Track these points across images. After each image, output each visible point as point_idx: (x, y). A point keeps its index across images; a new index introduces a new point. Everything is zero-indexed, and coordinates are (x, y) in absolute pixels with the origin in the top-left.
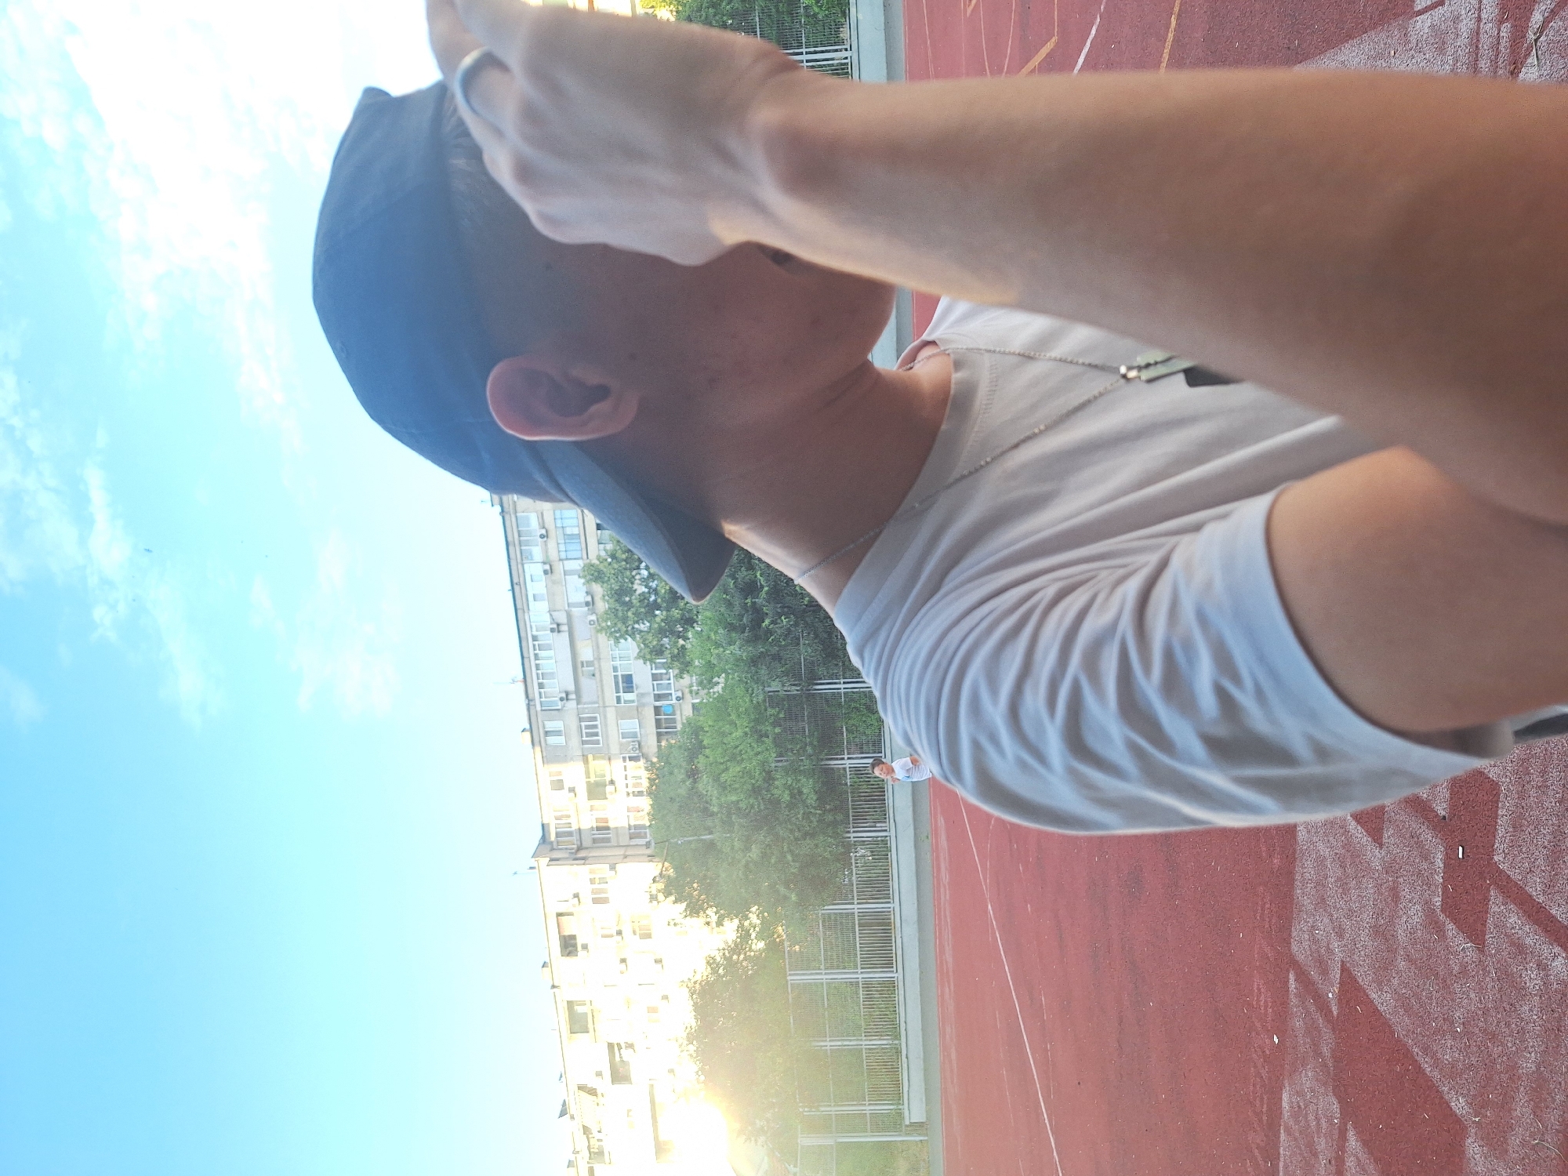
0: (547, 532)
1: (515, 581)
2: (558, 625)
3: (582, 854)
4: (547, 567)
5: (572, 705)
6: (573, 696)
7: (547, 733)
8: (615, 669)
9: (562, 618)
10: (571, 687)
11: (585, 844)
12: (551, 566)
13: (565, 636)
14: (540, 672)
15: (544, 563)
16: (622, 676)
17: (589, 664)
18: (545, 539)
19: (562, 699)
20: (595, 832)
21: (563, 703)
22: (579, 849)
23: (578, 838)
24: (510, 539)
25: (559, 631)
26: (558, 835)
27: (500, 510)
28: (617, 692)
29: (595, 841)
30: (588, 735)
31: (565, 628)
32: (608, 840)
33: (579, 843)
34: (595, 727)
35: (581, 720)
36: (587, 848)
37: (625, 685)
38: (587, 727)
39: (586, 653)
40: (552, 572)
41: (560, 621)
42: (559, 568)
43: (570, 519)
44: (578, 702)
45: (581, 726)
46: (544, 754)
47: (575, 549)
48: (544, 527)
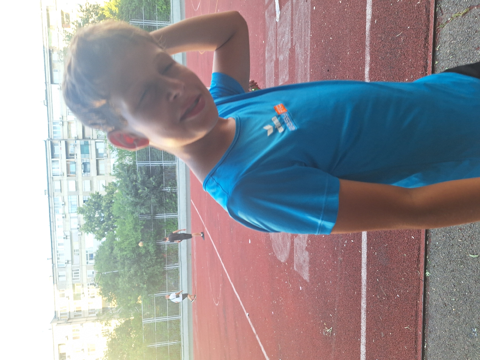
0: (65, 203)
1: (52, 220)
3: (70, 321)
4: (64, 215)
5: (70, 265)
6: (70, 262)
7: (59, 276)
8: (87, 252)
9: (68, 234)
10: (70, 259)
11: (71, 317)
12: (65, 215)
13: (69, 240)
14: (58, 253)
15: (63, 214)
16: (89, 254)
17: (77, 251)
18: (64, 205)
19: (66, 263)
20: (76, 312)
21: (66, 264)
22: (69, 319)
23: (69, 315)
24: (51, 206)
25: (67, 239)
26: (61, 314)
27: (48, 196)
28: (87, 260)
29: (75, 316)
30: (75, 276)
31: (69, 237)
32: (80, 315)
33: (69, 317)
34: (78, 273)
35: (72, 271)
36: (72, 319)
37: (90, 258)
38: (75, 273)
39: (76, 246)
40: (66, 217)
42: (68, 216)
43: (74, 199)
44: (72, 264)
45: (72, 273)
46: (58, 284)
47: (75, 209)
48: (64, 201)
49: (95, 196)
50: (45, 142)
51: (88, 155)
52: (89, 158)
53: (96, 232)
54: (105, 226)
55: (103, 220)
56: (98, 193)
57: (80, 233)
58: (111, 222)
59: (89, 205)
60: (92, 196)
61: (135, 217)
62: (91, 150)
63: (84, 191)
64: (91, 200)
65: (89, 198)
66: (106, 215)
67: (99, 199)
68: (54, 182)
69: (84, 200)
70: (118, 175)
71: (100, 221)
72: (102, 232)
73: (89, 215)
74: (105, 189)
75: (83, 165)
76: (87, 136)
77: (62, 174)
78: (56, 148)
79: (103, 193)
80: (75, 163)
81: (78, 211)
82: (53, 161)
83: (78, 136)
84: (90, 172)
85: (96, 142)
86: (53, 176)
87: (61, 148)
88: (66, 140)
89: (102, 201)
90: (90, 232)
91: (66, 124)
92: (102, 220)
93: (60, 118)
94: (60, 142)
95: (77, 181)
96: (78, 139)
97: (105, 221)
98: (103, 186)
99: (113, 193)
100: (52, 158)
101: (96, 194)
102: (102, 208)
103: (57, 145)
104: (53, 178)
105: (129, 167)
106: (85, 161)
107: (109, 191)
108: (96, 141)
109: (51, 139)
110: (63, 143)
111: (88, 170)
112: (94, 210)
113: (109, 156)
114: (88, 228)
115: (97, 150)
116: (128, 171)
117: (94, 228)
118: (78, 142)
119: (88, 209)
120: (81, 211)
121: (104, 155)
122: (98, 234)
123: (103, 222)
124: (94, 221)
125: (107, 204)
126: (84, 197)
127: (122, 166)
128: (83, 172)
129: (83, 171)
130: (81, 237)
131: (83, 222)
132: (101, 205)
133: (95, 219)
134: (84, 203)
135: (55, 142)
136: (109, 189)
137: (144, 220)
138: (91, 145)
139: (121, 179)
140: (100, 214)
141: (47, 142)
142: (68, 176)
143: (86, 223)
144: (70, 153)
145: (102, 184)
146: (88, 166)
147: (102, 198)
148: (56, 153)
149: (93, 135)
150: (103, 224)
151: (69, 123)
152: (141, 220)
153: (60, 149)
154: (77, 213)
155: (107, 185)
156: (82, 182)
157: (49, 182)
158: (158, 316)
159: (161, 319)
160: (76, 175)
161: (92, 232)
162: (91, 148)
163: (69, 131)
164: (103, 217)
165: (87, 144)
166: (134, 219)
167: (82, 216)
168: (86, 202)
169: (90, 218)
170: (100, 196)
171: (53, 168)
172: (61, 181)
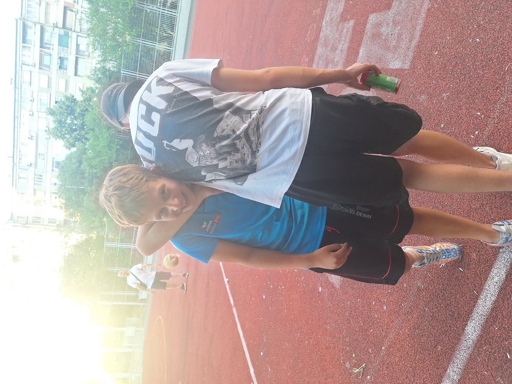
0: (33, 99)
1: (16, 115)
2: (32, 137)
3: (27, 226)
4: (31, 113)
5: (32, 168)
6: (33, 165)
7: (19, 178)
8: (53, 158)
9: (34, 134)
10: (33, 162)
11: (29, 222)
12: (33, 113)
13: (34, 142)
14: (21, 153)
15: (30, 111)
16: (56, 161)
17: (43, 155)
18: (32, 102)
19: (28, 166)
20: (34, 218)
21: (29, 167)
22: (27, 223)
23: (26, 220)
24: (17, 99)
25: (32, 139)
26: (18, 217)
27: (14, 87)
28: (53, 167)
29: (33, 222)
30: (37, 181)
31: (34, 138)
32: (40, 222)
33: (26, 222)
34: (42, 179)
35: (35, 175)
36: (30, 224)
37: (57, 165)
38: (38, 178)
39: (42, 150)
40: (33, 115)
41: (33, 135)
42: (36, 114)
43: (45, 97)
44: (35, 168)
45: (35, 177)
46: (17, 186)
47: (44, 109)
48: (32, 97)
49: (69, 99)
50: (16, 20)
51: (66, 48)
52: (67, 53)
53: (65, 140)
54: (77, 135)
55: (76, 128)
56: (73, 96)
57: (48, 137)
58: (84, 132)
59: (60, 107)
60: (65, 98)
61: (111, 134)
62: (71, 43)
63: (57, 90)
64: (64, 102)
65: (61, 100)
66: (79, 123)
67: (73, 104)
68: (22, 72)
69: (57, 100)
70: (98, 81)
71: (71, 128)
72: (72, 141)
73: (59, 119)
74: (82, 93)
75: (59, 60)
76: (68, 25)
77: (34, 64)
78: (30, 32)
79: (79, 97)
80: (51, 55)
81: (48, 111)
83: (57, 23)
84: (67, 70)
85: (78, 36)
86: (23, 64)
87: (35, 32)
88: (42, 25)
89: (77, 107)
90: (58, 138)
91: (44, 5)
92: (74, 128)
94: (34, 25)
95: (49, 76)
96: (56, 27)
97: (77, 130)
98: (80, 90)
99: (90, 100)
100: (23, 42)
101: (71, 97)
102: (76, 115)
103: (31, 28)
104: (21, 67)
105: (112, 74)
106: (62, 56)
107: (86, 97)
108: (79, 34)
109: (24, 19)
110: (38, 27)
111: (65, 67)
112: (66, 114)
113: (91, 56)
114: (57, 133)
115: (78, 45)
116: (110, 78)
117: (64, 135)
118: (56, 30)
119: (59, 112)
120: (52, 113)
121: (86, 53)
122: (68, 142)
123: (75, 130)
124: (65, 127)
125: (82, 111)
126: (57, 97)
127: (104, 70)
128: (58, 68)
129: (58, 66)
130: (48, 141)
131: (52, 125)
132: (75, 110)
133: (66, 125)
134: (56, 104)
135: (29, 24)
136: (86, 95)
137: (121, 139)
138: (71, 38)
139: (100, 86)
140: (73, 121)
141: (19, 21)
142: (40, 68)
143: (55, 127)
144: (45, 41)
145: (79, 87)
146: (65, 62)
147: (77, 102)
148: (29, 38)
149: (75, 26)
150: (75, 133)
151: (48, 4)
152: (117, 138)
153: (34, 34)
154: (46, 114)
155: (85, 89)
156: (57, 79)
157: (18, 70)
158: (122, 241)
159: (125, 246)
160: (50, 70)
161: (60, 139)
162: (71, 41)
163: (46, 14)
164: (76, 125)
165: (67, 35)
166: (110, 135)
167: (51, 118)
168: (58, 103)
169: (60, 123)
170: (75, 100)
171: (23, 55)
172: (31, 72)
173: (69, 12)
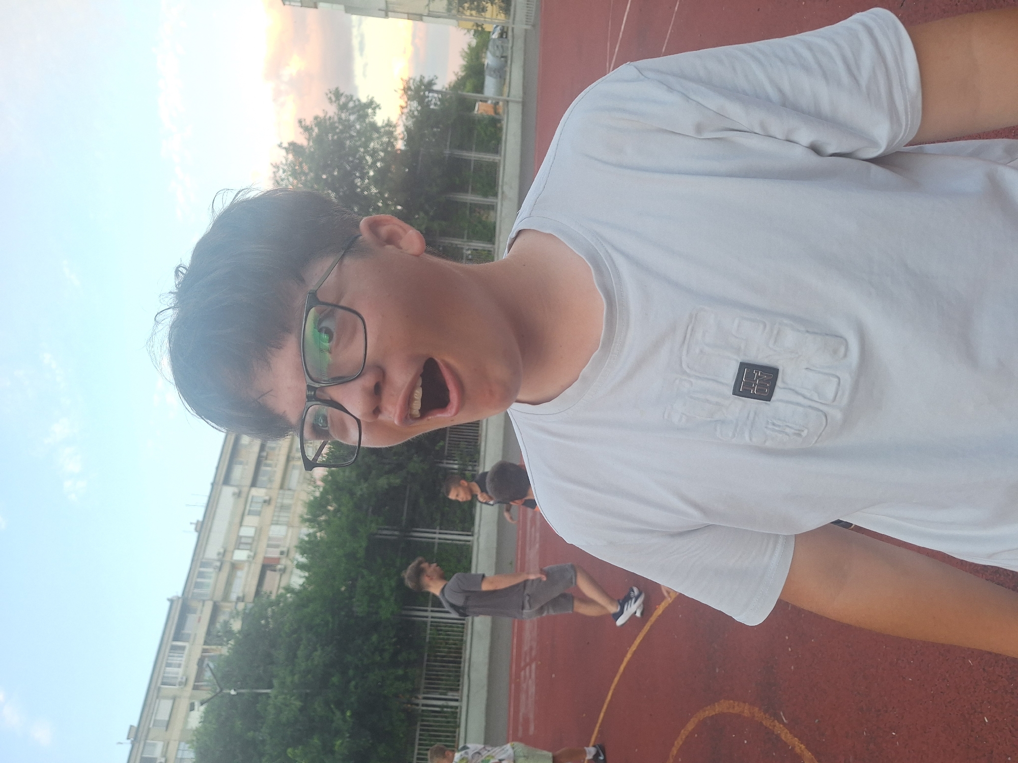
48: (164, 756)
50: (170, 603)
68: (158, 701)
77: (184, 681)
78: (191, 619)
82: (174, 648)
83: (244, 595)
86: (163, 684)
87: (200, 619)
88: (216, 602)
91: (226, 569)
93: (219, 554)
94: (202, 605)
96: (242, 601)
100: (176, 639)
103: (194, 612)
104: (159, 689)
109: (186, 598)
110: (208, 607)
135: (194, 604)
141: (176, 603)
142: (195, 687)
148: (187, 630)
151: (235, 567)
153: (198, 622)
157: (149, 701)
163: (229, 583)
171: (169, 665)
172: (174, 699)
173: (269, 574)
